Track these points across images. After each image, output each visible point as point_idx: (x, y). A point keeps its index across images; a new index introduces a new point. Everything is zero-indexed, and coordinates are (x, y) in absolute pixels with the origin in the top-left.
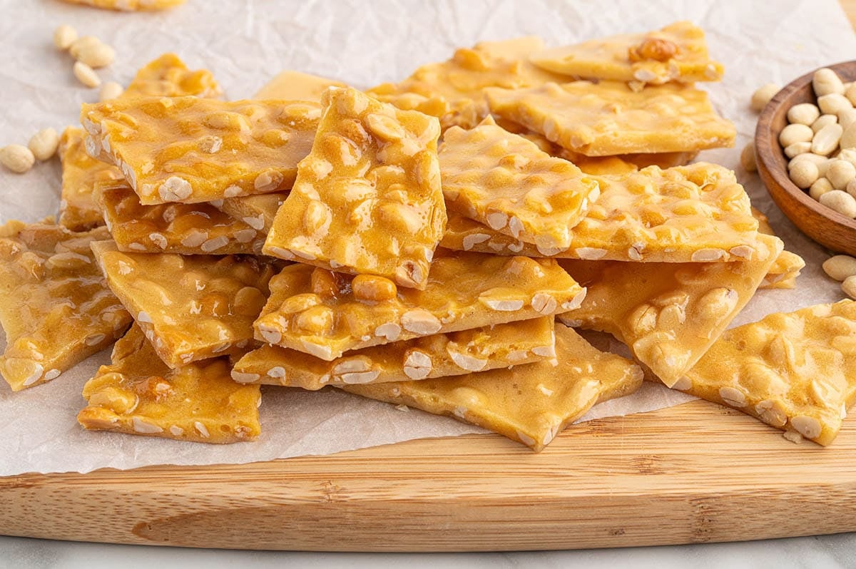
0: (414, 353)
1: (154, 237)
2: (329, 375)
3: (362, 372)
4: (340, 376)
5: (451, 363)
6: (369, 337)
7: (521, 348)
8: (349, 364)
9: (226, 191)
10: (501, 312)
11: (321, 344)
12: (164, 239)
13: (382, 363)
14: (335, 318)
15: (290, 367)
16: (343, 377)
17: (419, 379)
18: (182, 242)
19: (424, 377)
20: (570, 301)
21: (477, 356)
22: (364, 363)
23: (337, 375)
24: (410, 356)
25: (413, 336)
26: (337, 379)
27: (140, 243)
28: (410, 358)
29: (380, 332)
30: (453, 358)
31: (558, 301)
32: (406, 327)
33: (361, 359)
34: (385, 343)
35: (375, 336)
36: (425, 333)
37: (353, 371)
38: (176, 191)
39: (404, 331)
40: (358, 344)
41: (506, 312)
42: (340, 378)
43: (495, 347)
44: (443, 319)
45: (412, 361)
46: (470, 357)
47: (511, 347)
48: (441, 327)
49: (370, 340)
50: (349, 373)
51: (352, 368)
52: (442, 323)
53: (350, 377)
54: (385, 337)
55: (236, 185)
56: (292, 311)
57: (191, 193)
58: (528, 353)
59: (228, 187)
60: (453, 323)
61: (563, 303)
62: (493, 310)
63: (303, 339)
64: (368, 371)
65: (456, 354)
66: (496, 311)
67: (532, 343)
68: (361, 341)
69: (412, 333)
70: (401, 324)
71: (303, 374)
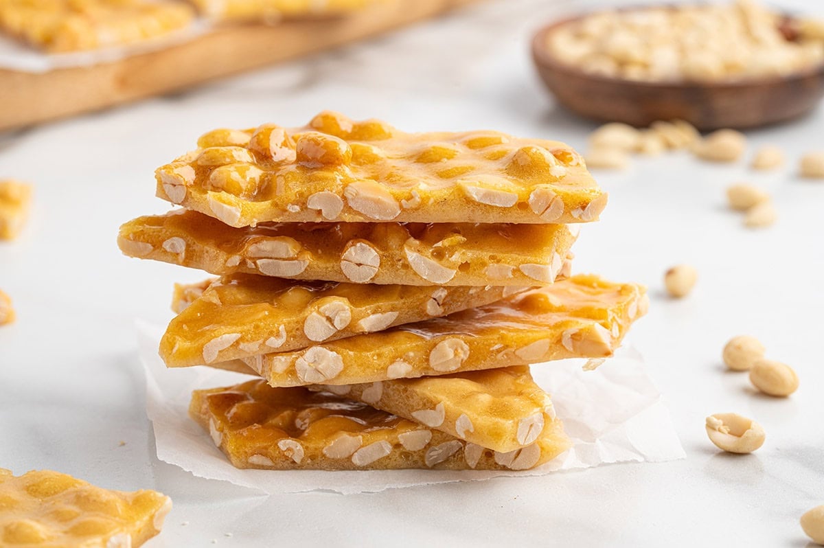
0: (358, 245)
1: (285, 444)
2: (241, 258)
3: (284, 259)
4: (254, 259)
5: (406, 266)
6: (297, 208)
7: (505, 262)
8: (267, 245)
9: (390, 367)
10: (485, 205)
11: (230, 204)
12: (300, 447)
13: (314, 253)
14: (262, 181)
15: (191, 239)
16: (259, 262)
17: (361, 282)
18: (324, 451)
19: (367, 281)
20: (583, 208)
21: (443, 262)
22: (287, 247)
23: (250, 258)
24: (353, 248)
25: (359, 219)
26: (250, 264)
27: (265, 455)
28: (352, 250)
29: (313, 205)
30: (410, 259)
31: (566, 204)
32: (351, 204)
33: (286, 241)
34: (319, 220)
35: (306, 208)
36: (377, 217)
37: (273, 256)
38: (320, 367)
39: (348, 209)
40: (283, 215)
41: (492, 207)
42: (255, 263)
43: (469, 255)
44: (403, 201)
45: (354, 254)
46: (434, 262)
47: (492, 258)
48: (399, 212)
49: (299, 213)
50: (268, 258)
51: (272, 252)
52: (401, 207)
53: (269, 264)
54: (319, 212)
55: (405, 361)
56: (208, 163)
57: (342, 369)
58: (514, 271)
59: (392, 362)
60: (417, 209)
61: (573, 209)
62: (473, 202)
63: (211, 195)
64: (292, 259)
65: (415, 254)
66: (479, 204)
67: (521, 258)
68: (286, 211)
69: (360, 214)
70: (344, 198)
71: (207, 252)
